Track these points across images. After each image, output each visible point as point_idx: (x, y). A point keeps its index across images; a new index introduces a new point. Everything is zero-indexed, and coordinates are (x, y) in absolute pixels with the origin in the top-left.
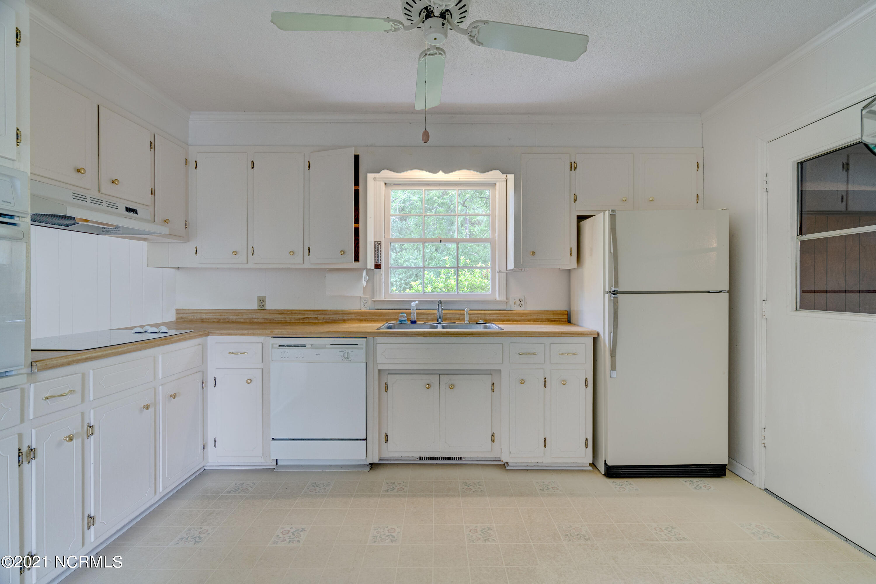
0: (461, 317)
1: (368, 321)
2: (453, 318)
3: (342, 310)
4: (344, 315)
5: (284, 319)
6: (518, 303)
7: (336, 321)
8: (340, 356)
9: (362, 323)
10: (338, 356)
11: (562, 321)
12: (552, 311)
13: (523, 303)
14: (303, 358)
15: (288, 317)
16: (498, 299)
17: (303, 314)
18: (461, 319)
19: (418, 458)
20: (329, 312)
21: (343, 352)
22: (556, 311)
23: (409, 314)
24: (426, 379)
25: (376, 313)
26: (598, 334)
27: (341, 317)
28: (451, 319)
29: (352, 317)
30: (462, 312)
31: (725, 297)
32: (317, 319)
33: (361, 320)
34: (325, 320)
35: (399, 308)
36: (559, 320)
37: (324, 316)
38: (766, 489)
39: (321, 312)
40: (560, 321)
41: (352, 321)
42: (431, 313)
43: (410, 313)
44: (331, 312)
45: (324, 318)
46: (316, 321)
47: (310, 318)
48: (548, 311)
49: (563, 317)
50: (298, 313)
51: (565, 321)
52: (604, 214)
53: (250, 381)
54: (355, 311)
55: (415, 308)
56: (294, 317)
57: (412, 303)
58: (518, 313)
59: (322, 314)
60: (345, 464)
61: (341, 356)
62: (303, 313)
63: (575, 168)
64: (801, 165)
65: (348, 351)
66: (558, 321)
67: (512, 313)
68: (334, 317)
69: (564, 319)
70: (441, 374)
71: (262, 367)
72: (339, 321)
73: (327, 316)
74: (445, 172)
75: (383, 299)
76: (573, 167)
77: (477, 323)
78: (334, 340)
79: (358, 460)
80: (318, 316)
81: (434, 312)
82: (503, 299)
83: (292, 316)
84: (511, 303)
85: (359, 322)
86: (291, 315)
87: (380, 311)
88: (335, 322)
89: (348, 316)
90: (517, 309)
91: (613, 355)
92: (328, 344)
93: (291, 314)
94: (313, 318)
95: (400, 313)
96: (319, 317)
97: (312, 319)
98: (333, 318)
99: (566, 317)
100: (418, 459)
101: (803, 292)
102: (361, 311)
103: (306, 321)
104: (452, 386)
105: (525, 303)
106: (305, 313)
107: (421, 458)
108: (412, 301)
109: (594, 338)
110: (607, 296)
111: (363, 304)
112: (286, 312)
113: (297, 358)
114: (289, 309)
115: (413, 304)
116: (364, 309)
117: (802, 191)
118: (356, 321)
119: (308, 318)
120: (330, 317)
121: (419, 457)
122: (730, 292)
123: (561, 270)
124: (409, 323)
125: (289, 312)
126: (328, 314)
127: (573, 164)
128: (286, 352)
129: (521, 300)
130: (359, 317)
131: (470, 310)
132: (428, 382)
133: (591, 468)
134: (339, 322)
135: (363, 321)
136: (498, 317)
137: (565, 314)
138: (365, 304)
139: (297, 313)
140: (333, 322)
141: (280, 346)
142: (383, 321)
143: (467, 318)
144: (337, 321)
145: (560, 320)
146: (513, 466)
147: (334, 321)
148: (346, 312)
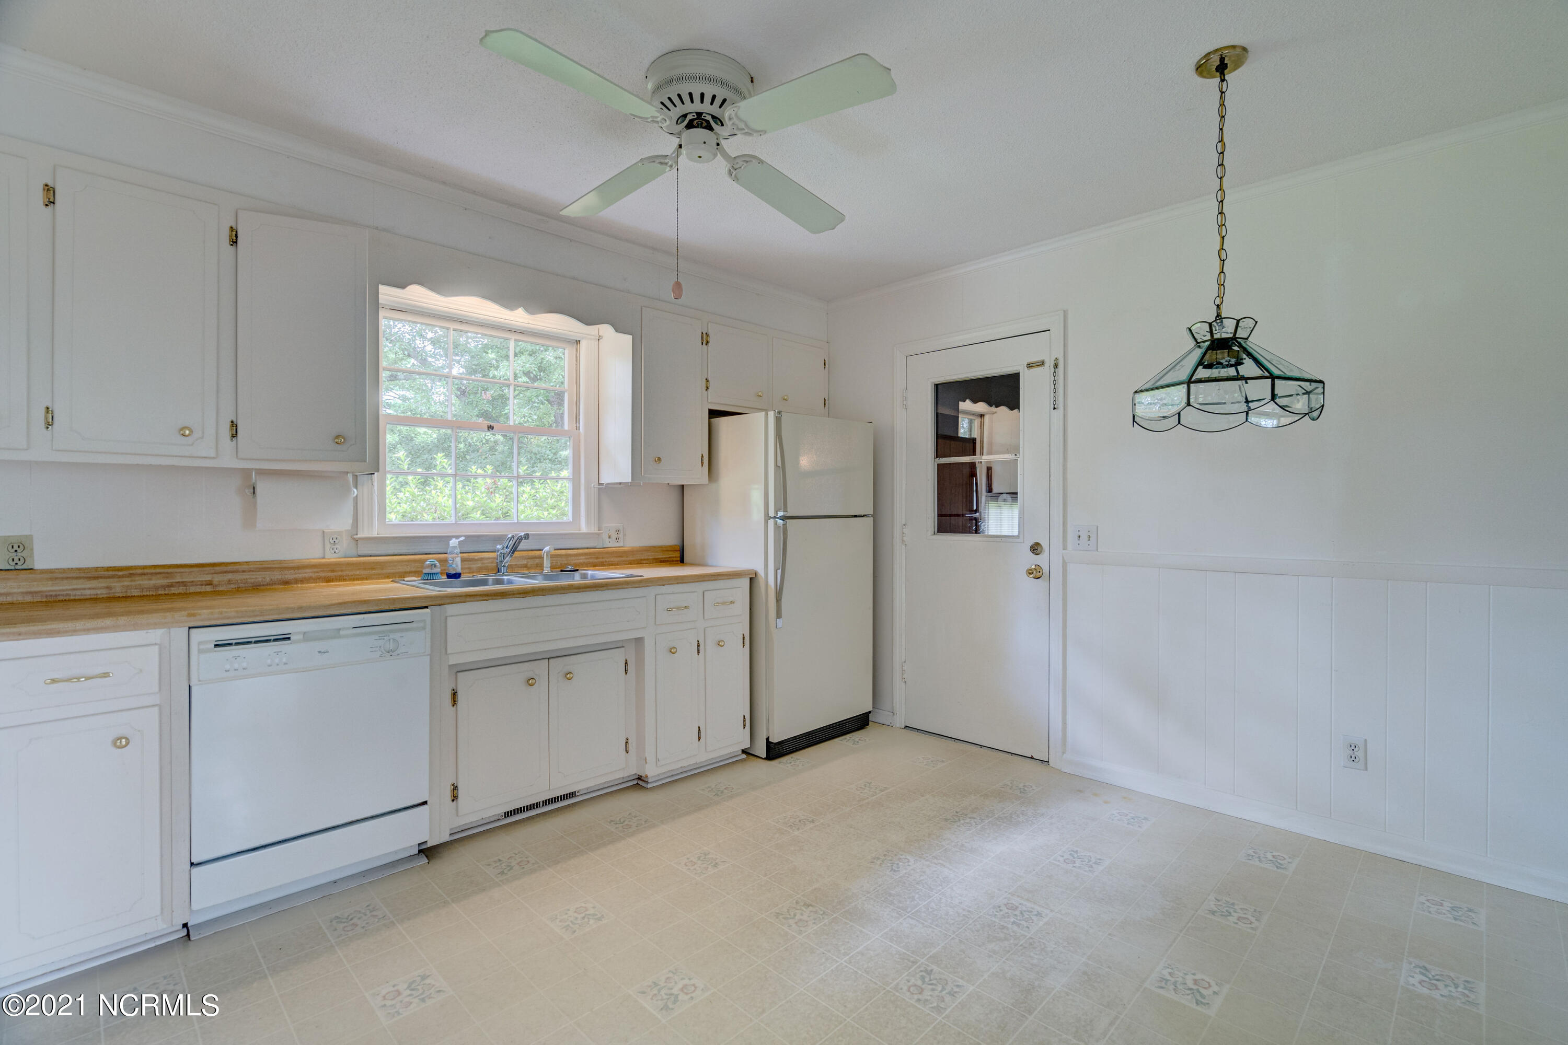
0: (529, 563)
1: (345, 580)
2: (516, 565)
3: (280, 562)
4: (286, 572)
5: (104, 591)
6: (614, 536)
7: (263, 585)
8: (374, 649)
9: (332, 586)
10: (372, 650)
11: (673, 561)
12: (661, 547)
13: (621, 535)
14: (285, 664)
15: (118, 587)
16: (584, 529)
17: (168, 575)
18: (529, 566)
19: (504, 815)
20: (245, 567)
21: (384, 639)
22: (666, 547)
23: (444, 562)
24: (526, 670)
25: (364, 563)
26: (756, 574)
27: (277, 576)
28: (512, 568)
29: (308, 573)
30: (538, 553)
31: (870, 521)
32: (210, 583)
33: (328, 580)
34: (233, 586)
35: (411, 551)
36: (669, 559)
37: (230, 576)
38: (906, 726)
39: (225, 569)
40: (670, 561)
41: (308, 583)
42: (476, 558)
43: (446, 560)
44: (252, 566)
45: (229, 581)
46: (209, 588)
47: (189, 584)
48: (654, 547)
49: (674, 556)
50: (152, 574)
51: (677, 561)
52: (767, 415)
53: (121, 742)
54: (313, 561)
55: (458, 550)
56: (138, 583)
57: (451, 540)
58: (617, 552)
59: (226, 572)
60: (369, 868)
61: (377, 649)
62: (168, 573)
63: (708, 342)
64: (937, 386)
65: (392, 636)
66: (668, 561)
67: (607, 553)
68: (259, 577)
69: (675, 557)
70: (550, 657)
71: (158, 702)
72: (272, 584)
73: (238, 577)
74: (530, 310)
75: (375, 535)
76: (705, 340)
77: (562, 571)
78: (364, 618)
79: (396, 852)
80: (213, 578)
81: (482, 557)
82: (594, 530)
83: (131, 581)
84: (605, 537)
85: (324, 584)
86: (129, 579)
87: (369, 558)
88: (262, 588)
89: (296, 574)
90: (611, 544)
91: (778, 600)
92: (348, 628)
93: (128, 577)
94: (199, 583)
95: (426, 560)
96: (217, 579)
97: (196, 585)
98: (256, 578)
99: (678, 554)
100: (504, 817)
101: (940, 515)
102: (324, 560)
103: (174, 590)
104: (568, 676)
105: (625, 535)
106: (172, 573)
107: (508, 814)
108: (451, 537)
109: (751, 579)
110: (771, 522)
111: (328, 546)
112: (111, 573)
113: (270, 666)
114: (120, 565)
115: (453, 542)
116: (331, 557)
117: (937, 413)
118: (317, 583)
119: (184, 584)
120: (248, 577)
121: (505, 813)
122: (874, 516)
123: (671, 485)
124: (444, 579)
125: (121, 573)
126: (244, 571)
127: (705, 335)
128: (239, 656)
129: (618, 531)
130: (323, 574)
131: (555, 549)
132: (530, 675)
133: (744, 756)
134: (274, 587)
135: (333, 582)
136: (588, 560)
137: (677, 551)
138: (335, 547)
139: (147, 574)
140: (257, 588)
141: (216, 646)
142: (379, 579)
143: (547, 564)
144: (267, 585)
145: (671, 559)
146: (655, 781)
147: (260, 586)
148: (291, 565)
